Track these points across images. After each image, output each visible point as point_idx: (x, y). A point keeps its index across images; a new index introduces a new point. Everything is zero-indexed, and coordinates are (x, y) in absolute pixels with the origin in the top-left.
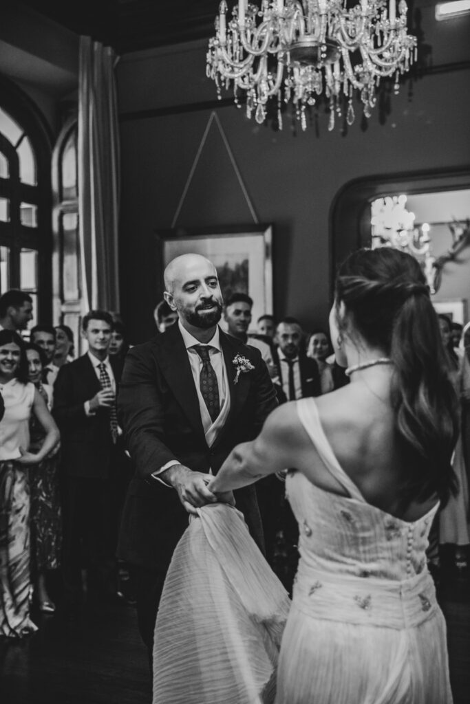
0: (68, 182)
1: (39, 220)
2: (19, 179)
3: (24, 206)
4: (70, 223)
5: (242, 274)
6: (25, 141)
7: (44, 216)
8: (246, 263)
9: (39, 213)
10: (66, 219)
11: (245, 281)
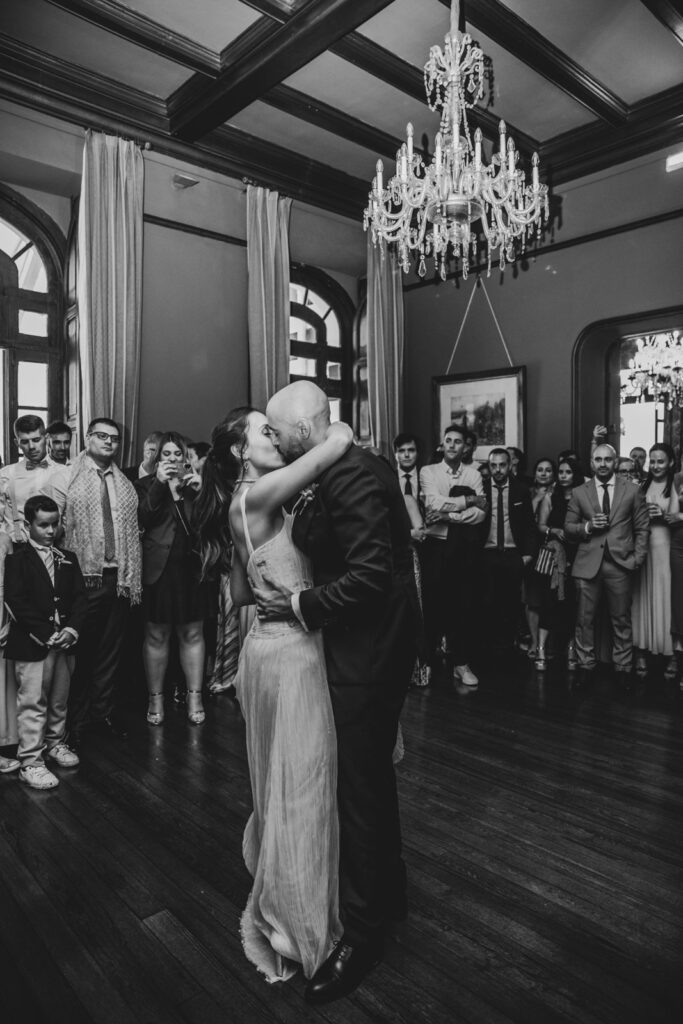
0: (365, 341)
1: (342, 375)
2: (326, 343)
3: (330, 364)
4: (365, 375)
5: (500, 411)
6: (332, 314)
7: (346, 372)
8: (503, 400)
9: (342, 369)
10: (362, 372)
11: (503, 416)
